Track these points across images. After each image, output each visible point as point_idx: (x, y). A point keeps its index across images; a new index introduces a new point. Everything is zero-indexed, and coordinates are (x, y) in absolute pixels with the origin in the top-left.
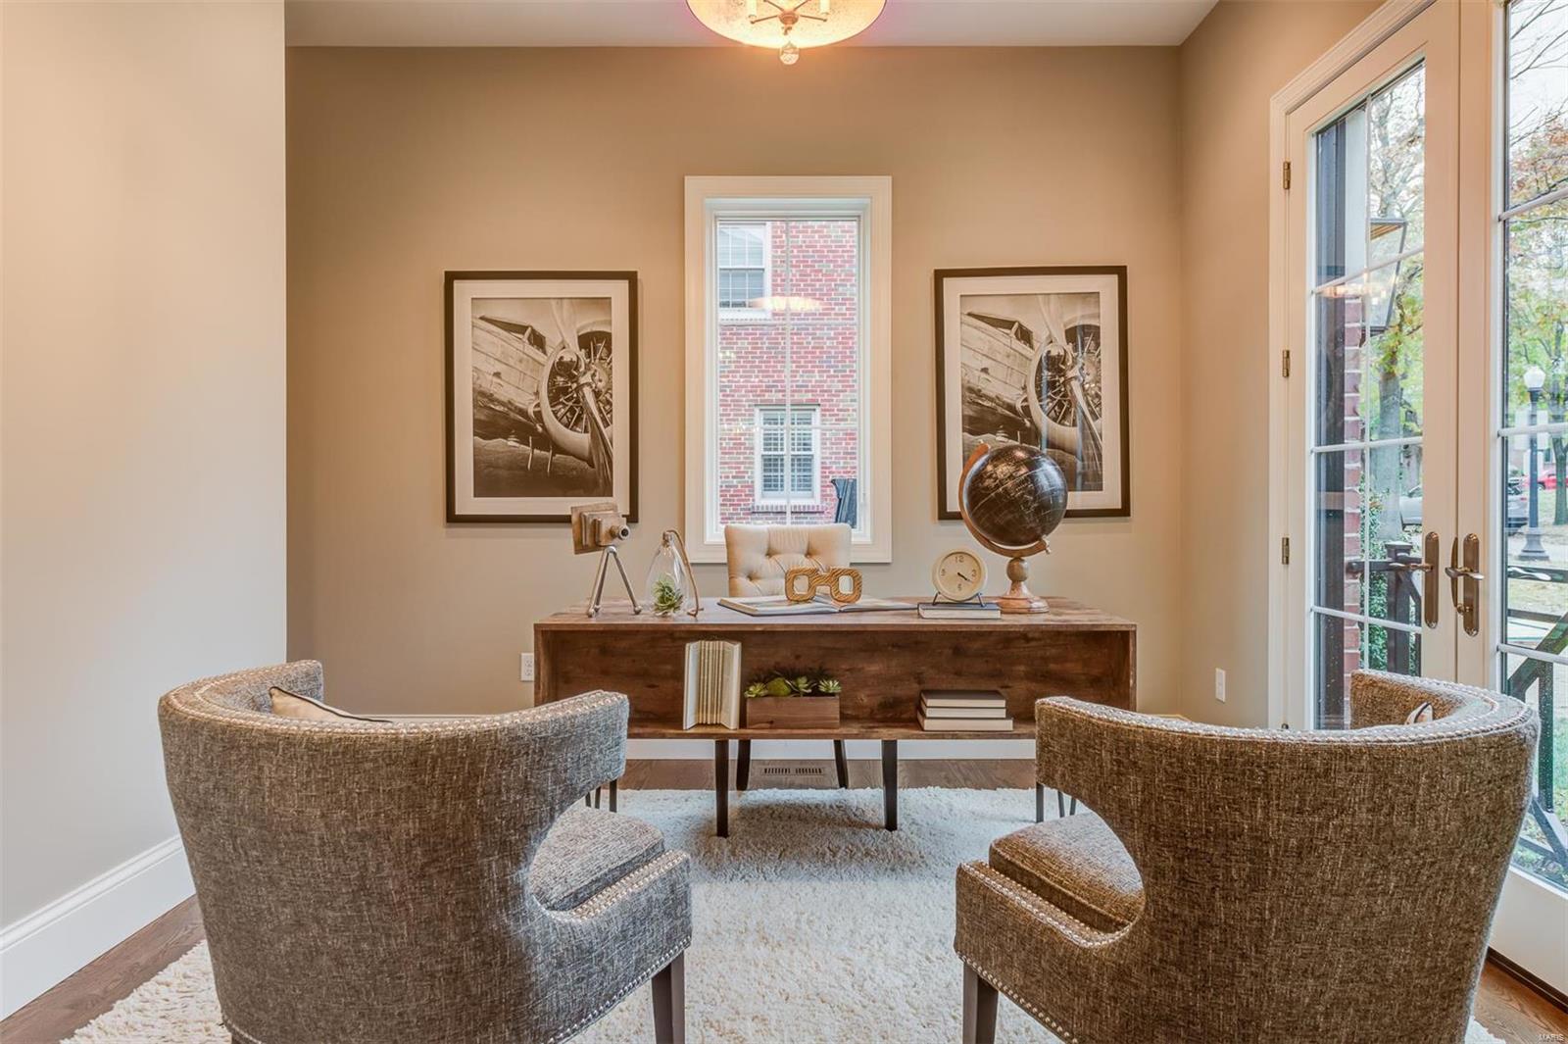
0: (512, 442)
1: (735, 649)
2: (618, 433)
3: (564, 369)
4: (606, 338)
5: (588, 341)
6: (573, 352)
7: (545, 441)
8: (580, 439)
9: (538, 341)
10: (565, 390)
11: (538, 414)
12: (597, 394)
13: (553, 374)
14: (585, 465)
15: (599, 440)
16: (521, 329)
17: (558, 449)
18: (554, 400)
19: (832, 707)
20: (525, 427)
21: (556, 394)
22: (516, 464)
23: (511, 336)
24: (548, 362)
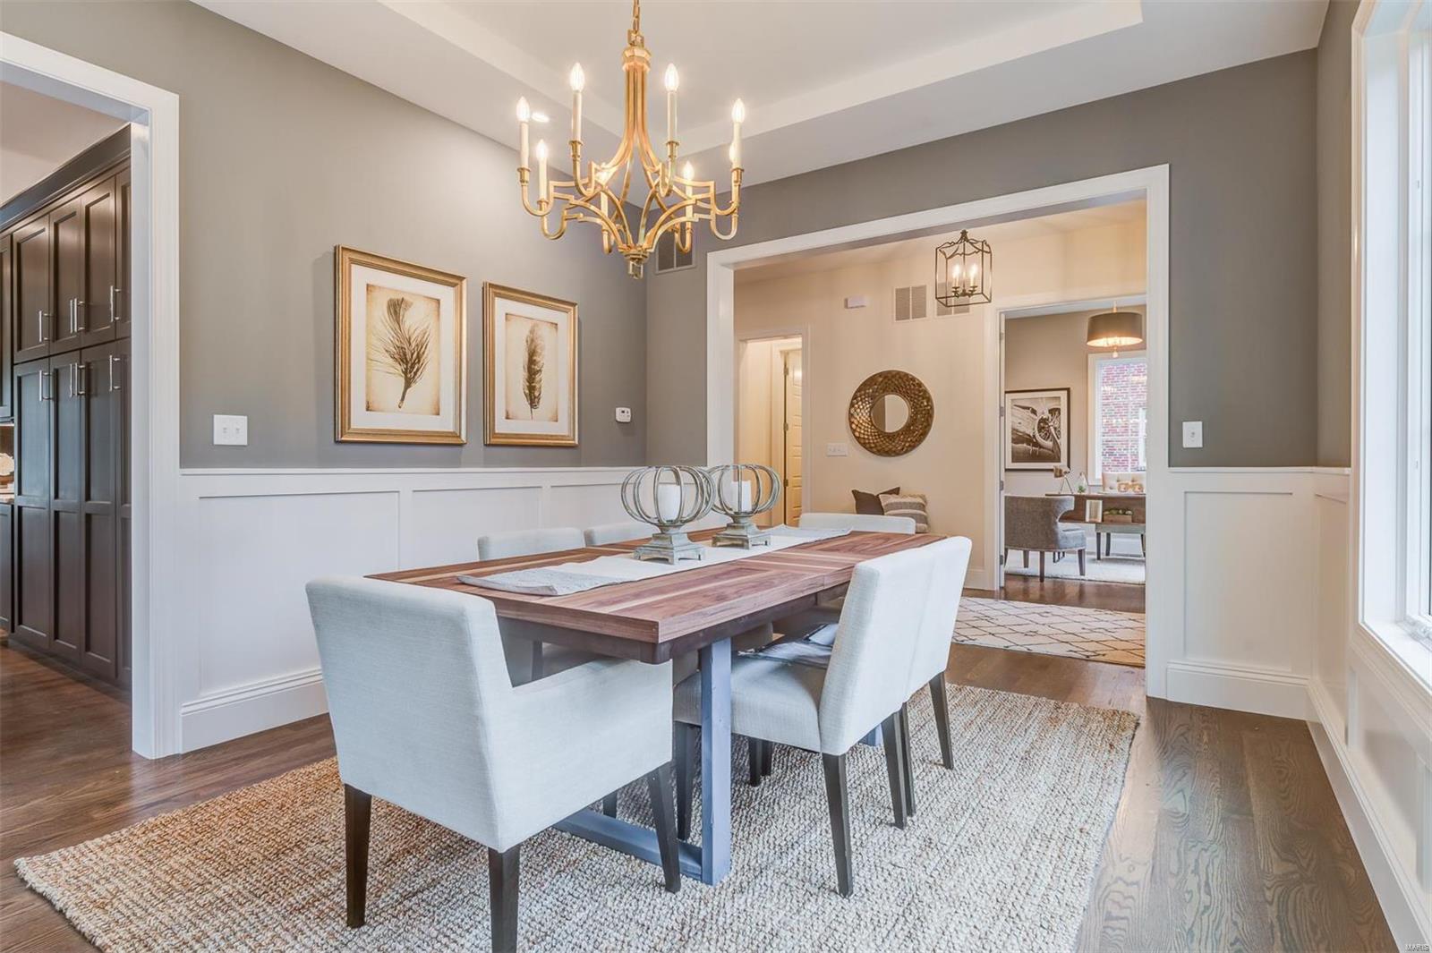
0: (1025, 445)
1: (1101, 502)
2: (1063, 442)
3: (1043, 421)
4: (1059, 410)
5: (1052, 411)
6: (1047, 415)
7: (1037, 444)
8: (1049, 444)
9: (1034, 412)
10: (1043, 428)
11: (1034, 436)
12: (1055, 429)
13: (1039, 422)
14: (1050, 452)
15: (1055, 443)
16: (1028, 408)
17: (1041, 447)
18: (1040, 431)
19: (1129, 518)
20: (1030, 440)
21: (1040, 429)
22: (1026, 452)
23: (1025, 411)
24: (1038, 419)
